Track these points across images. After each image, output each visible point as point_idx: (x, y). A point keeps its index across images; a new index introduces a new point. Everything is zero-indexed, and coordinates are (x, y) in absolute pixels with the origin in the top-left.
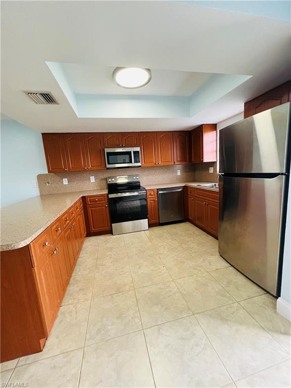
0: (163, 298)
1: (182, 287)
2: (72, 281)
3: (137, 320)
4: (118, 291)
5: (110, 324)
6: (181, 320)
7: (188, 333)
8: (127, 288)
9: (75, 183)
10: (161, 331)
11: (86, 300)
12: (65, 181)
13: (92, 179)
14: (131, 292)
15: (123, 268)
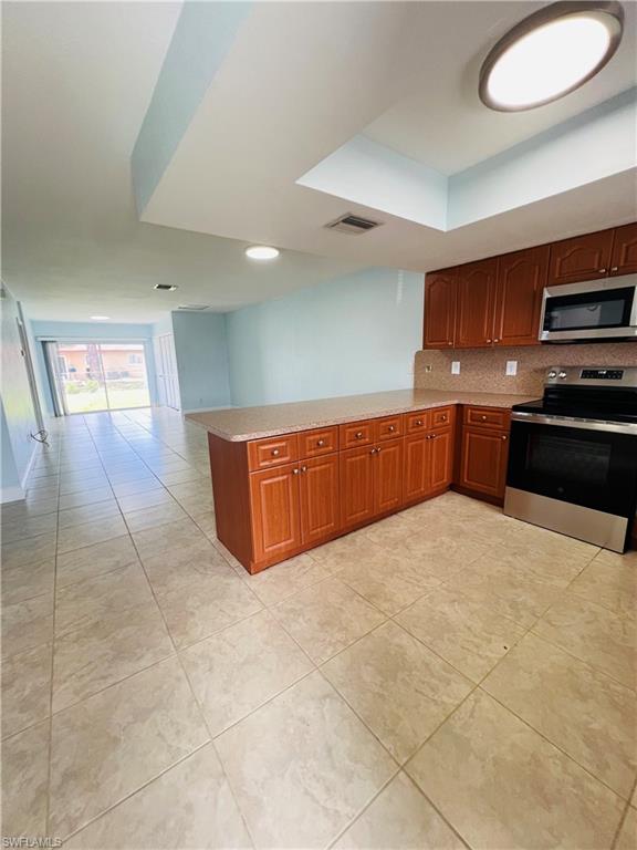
0: (403, 680)
1: (472, 716)
2: (349, 537)
3: (329, 651)
4: (368, 598)
5: (307, 618)
6: (370, 737)
7: (347, 762)
8: (386, 606)
9: (474, 373)
10: (328, 700)
11: (329, 570)
12: (456, 368)
13: (512, 368)
14: (378, 616)
15: (428, 577)
